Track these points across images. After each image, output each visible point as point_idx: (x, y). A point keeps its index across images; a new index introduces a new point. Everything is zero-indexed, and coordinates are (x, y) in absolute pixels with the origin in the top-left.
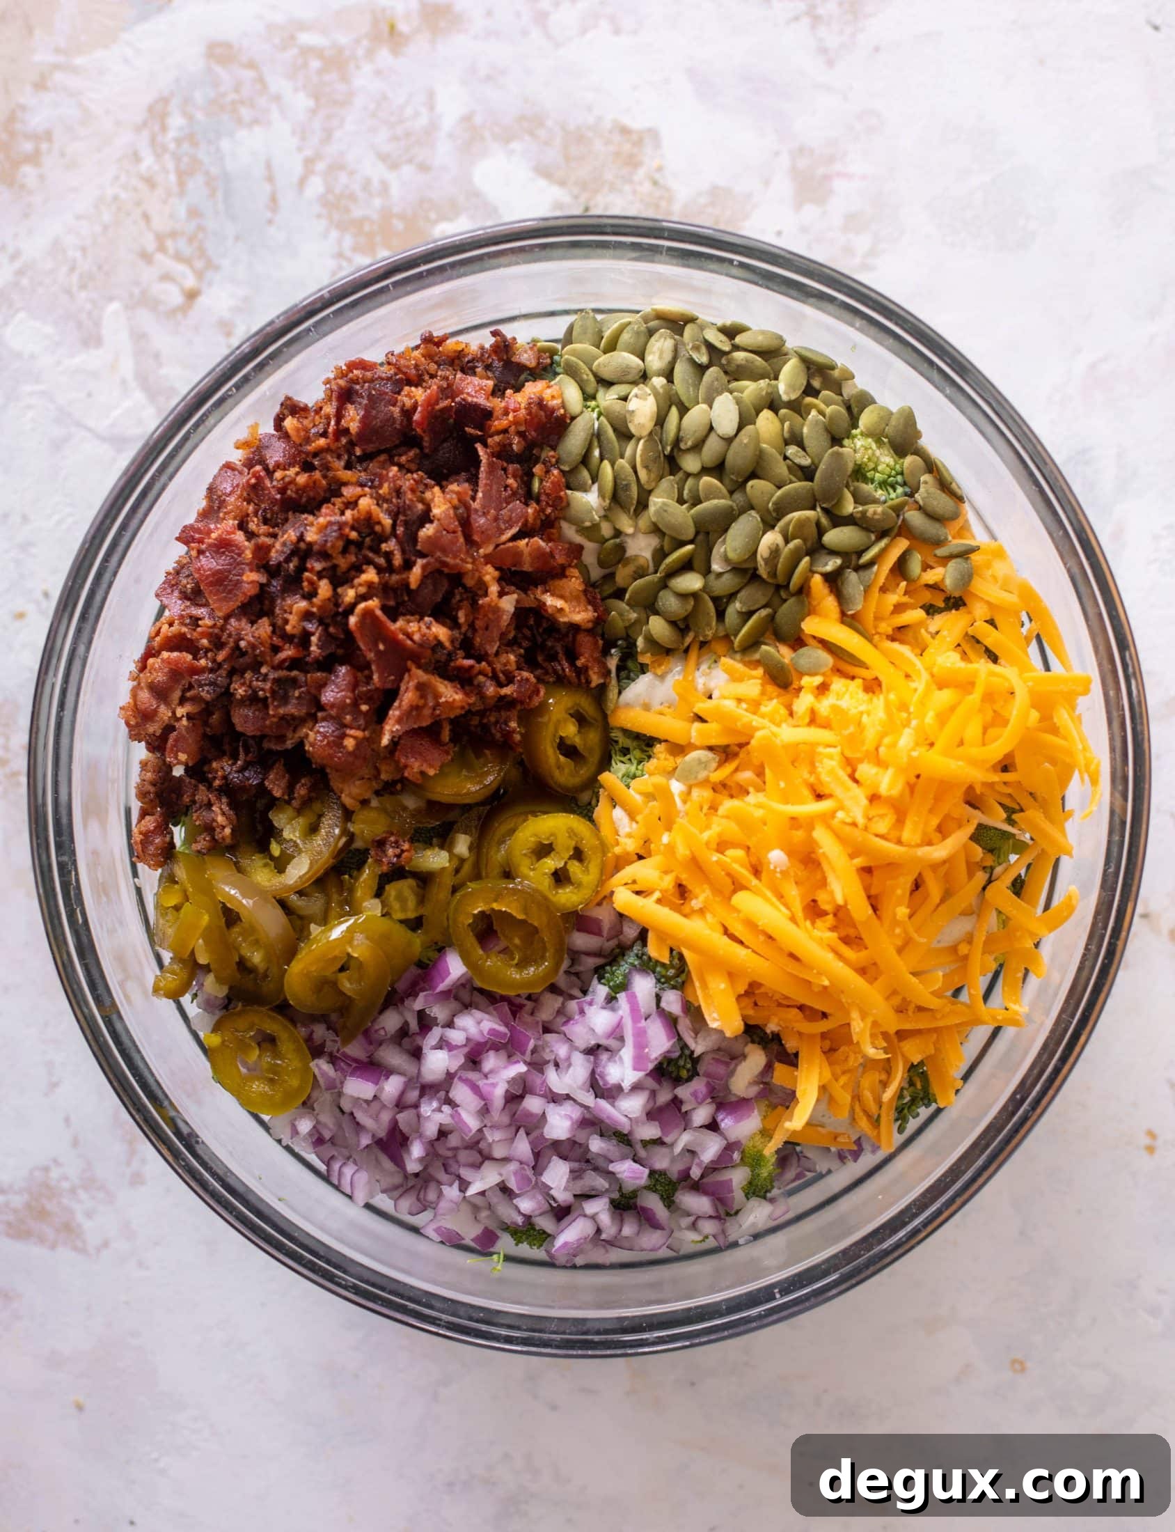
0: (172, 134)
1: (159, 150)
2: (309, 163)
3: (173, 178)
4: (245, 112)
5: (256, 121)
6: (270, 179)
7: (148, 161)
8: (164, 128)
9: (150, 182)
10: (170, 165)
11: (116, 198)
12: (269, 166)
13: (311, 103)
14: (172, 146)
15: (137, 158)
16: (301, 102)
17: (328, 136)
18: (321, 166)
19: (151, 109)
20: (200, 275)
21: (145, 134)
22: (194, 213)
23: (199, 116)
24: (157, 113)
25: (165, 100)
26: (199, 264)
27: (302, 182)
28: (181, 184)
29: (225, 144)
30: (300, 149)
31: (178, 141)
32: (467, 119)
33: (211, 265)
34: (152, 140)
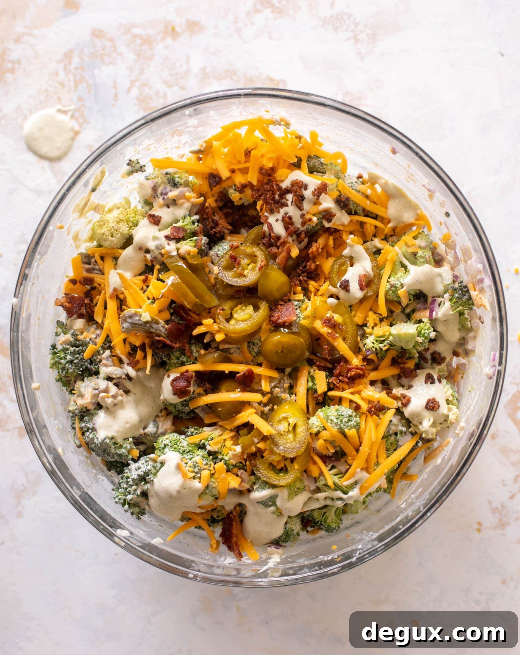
0: (73, 65)
1: (67, 71)
2: (133, 82)
3: (72, 83)
4: (106, 59)
5: (110, 63)
6: (115, 87)
7: (62, 76)
8: (70, 63)
9: (62, 85)
10: (71, 77)
11: (47, 90)
12: (115, 82)
13: (135, 57)
14: (73, 71)
15: (57, 74)
16: (131, 57)
17: (142, 71)
18: (138, 84)
19: (65, 55)
20: (81, 125)
21: (62, 65)
22: (80, 99)
23: (86, 59)
24: (68, 56)
25: (71, 51)
26: (81, 121)
27: (129, 90)
28: (76, 87)
29: (96, 72)
30: (129, 76)
31: (76, 69)
32: (204, 69)
33: (86, 121)
34: (65, 67)
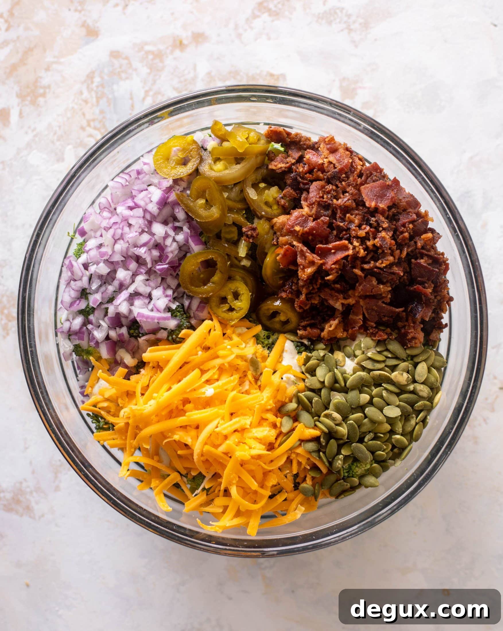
0: (95, 84)
1: (89, 90)
2: (147, 92)
3: (94, 100)
4: (123, 75)
5: (127, 78)
6: (132, 98)
7: (86, 94)
8: (92, 82)
9: (86, 102)
10: (93, 94)
11: (73, 108)
12: (131, 94)
13: (148, 71)
14: (95, 89)
15: (81, 93)
16: (145, 70)
17: (154, 82)
18: (151, 93)
19: (88, 76)
21: (85, 85)
22: (102, 112)
23: (106, 77)
24: (90, 77)
25: (93, 72)
26: (103, 130)
27: (144, 99)
28: (98, 102)
29: (115, 87)
30: (143, 87)
31: (97, 87)
32: (209, 74)
34: (88, 87)
